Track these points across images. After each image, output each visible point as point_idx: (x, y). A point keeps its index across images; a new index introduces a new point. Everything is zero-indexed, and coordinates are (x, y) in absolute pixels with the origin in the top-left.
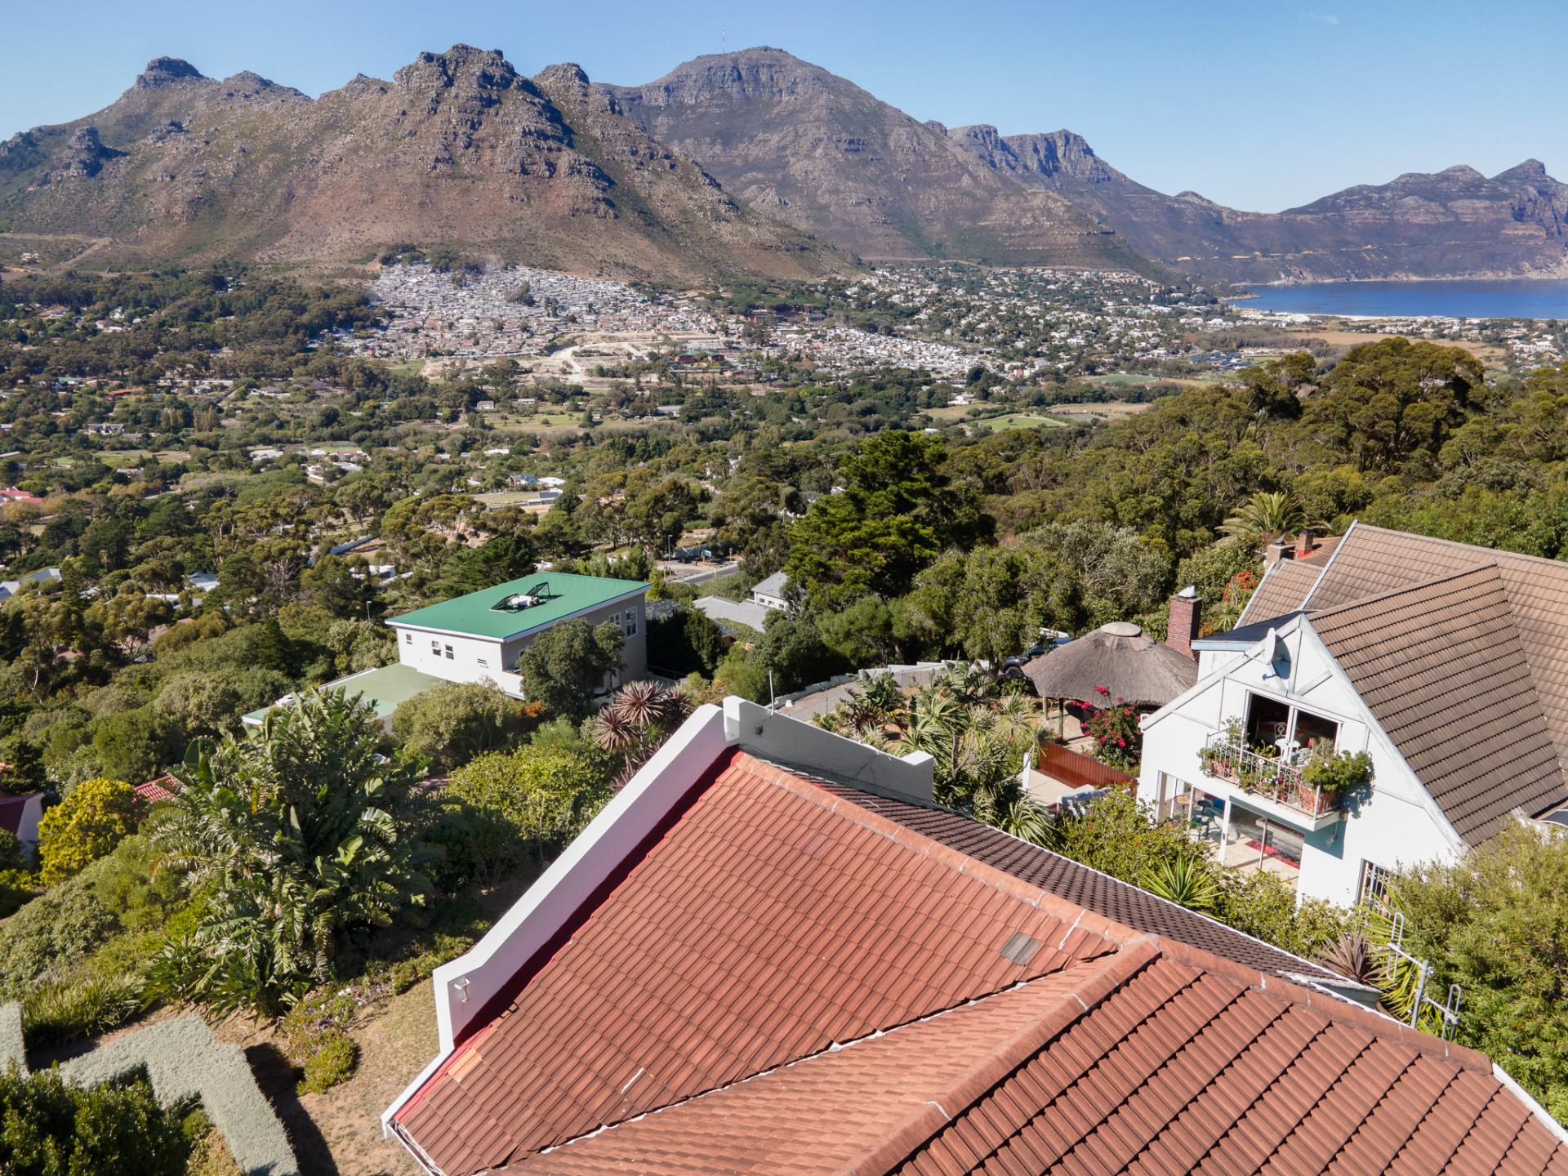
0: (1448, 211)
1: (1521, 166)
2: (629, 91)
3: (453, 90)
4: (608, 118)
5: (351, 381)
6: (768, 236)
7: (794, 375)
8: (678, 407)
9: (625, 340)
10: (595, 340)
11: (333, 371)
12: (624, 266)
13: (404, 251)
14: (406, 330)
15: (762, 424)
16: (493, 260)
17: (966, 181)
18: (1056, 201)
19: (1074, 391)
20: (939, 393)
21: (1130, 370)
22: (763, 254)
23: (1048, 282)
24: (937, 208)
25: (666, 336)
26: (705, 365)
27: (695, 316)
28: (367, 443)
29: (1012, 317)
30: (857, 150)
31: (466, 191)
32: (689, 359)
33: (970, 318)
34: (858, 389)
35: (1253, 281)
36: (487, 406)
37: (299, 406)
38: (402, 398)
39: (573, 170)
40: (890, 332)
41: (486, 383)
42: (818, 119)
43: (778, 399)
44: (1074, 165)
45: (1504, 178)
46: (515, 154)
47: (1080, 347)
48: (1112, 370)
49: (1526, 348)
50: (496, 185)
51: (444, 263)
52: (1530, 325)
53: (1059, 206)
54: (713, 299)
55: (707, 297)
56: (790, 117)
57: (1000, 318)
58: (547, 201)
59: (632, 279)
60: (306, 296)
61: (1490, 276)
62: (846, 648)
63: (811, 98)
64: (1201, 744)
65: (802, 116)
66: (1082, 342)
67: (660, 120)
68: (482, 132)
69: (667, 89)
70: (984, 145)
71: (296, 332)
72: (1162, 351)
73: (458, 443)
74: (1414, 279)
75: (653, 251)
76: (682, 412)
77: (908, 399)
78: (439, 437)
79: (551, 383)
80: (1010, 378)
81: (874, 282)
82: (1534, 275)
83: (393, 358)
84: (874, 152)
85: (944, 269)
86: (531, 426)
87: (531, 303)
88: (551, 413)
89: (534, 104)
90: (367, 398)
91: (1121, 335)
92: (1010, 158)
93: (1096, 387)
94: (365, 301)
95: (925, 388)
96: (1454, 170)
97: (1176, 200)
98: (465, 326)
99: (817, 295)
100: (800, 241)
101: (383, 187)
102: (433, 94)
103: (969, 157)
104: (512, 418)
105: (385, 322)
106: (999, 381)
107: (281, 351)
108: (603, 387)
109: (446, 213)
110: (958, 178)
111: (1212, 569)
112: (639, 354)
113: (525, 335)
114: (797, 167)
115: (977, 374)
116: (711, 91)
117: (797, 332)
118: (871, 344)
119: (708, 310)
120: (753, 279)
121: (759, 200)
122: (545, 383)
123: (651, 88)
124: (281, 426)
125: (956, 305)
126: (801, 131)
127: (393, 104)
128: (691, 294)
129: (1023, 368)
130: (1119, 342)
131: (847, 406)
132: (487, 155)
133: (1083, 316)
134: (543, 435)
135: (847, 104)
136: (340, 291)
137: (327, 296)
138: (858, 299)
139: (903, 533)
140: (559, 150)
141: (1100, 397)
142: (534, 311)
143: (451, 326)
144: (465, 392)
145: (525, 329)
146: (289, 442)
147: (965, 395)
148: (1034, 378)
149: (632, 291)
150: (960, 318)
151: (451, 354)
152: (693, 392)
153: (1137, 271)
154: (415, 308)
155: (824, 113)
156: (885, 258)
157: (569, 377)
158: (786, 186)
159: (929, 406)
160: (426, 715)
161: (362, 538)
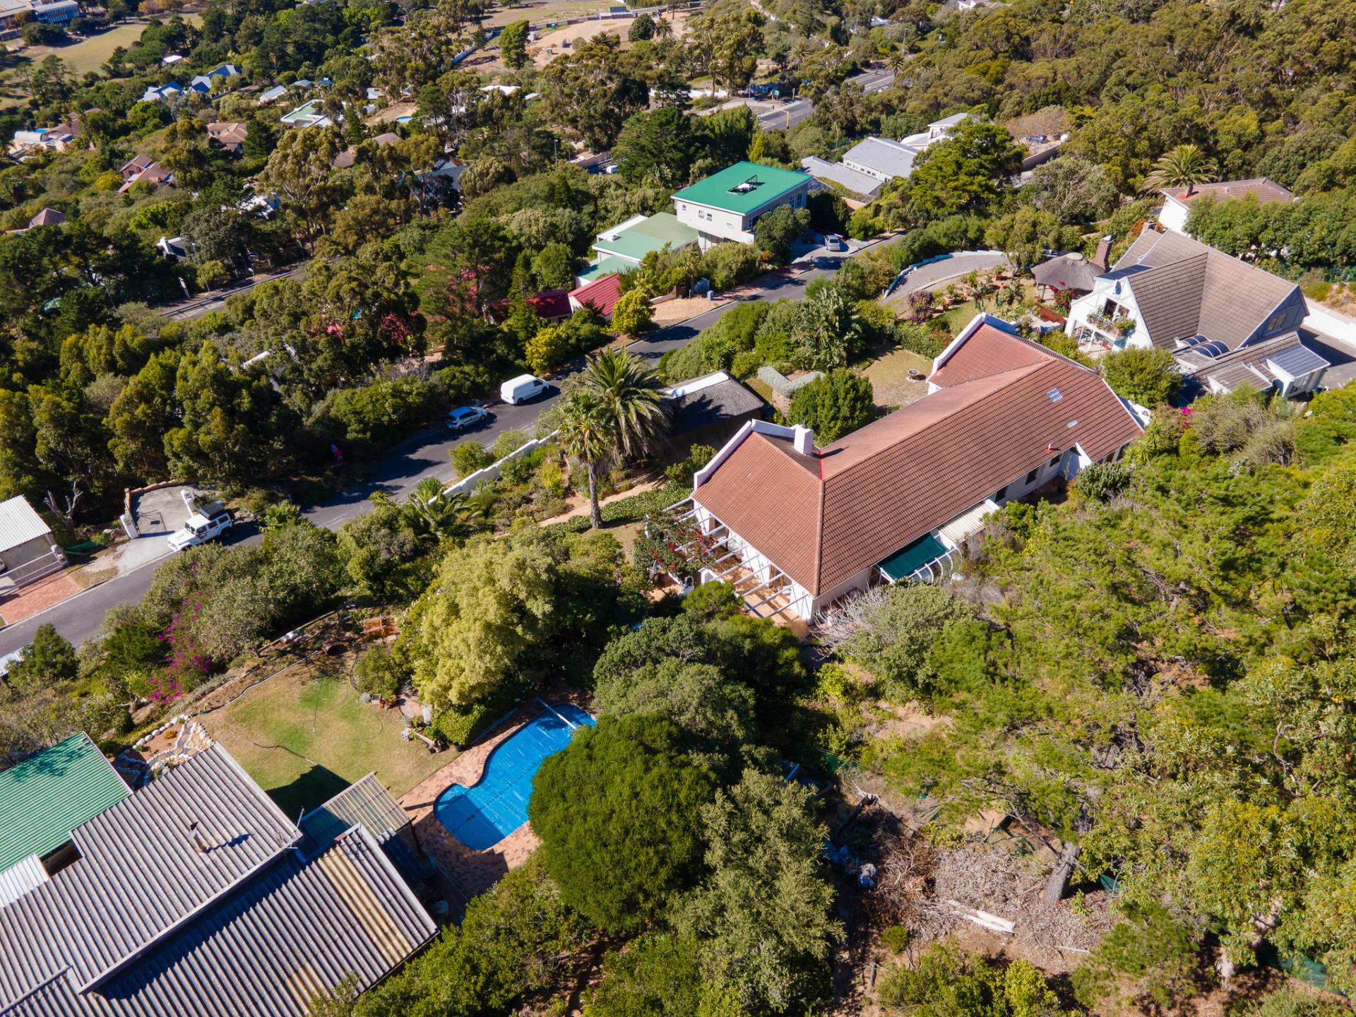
62: (943, 241)
64: (1088, 313)
111: (1127, 216)
139: (980, 186)
160: (723, 259)
161: (468, 48)
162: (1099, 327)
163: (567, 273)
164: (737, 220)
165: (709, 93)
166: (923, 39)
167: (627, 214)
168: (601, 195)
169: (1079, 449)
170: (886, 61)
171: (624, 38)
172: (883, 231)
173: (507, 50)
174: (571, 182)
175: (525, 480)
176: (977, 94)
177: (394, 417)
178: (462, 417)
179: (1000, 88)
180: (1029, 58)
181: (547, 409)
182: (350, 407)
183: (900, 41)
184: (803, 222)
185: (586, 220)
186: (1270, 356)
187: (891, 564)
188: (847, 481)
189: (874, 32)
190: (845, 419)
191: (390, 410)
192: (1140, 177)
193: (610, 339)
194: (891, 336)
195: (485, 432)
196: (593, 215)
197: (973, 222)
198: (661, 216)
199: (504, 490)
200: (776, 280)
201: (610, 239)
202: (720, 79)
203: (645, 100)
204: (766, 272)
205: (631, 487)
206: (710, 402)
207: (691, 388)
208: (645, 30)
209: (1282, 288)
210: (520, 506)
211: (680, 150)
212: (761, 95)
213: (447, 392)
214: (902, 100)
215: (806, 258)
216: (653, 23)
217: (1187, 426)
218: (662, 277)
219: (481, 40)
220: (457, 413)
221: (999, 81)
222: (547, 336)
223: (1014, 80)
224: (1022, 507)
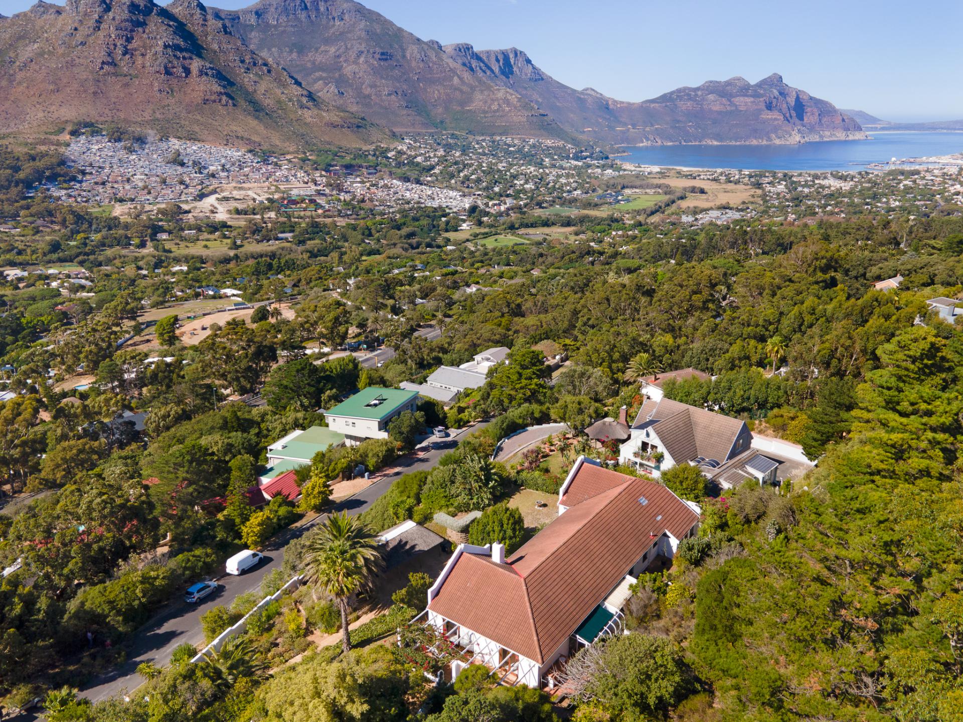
0: (732, 104)
1: (769, 77)
2: (230, 13)
3: (111, 14)
4: (222, 37)
5: (64, 220)
6: (336, 118)
7: (362, 212)
8: (291, 234)
9: (249, 189)
10: (229, 189)
11: (50, 214)
12: (242, 138)
13: (85, 126)
14: (96, 183)
15: (346, 244)
16: (152, 135)
17: (456, 80)
18: (512, 95)
19: (532, 220)
20: (452, 223)
21: (562, 205)
22: (333, 130)
23: (509, 146)
24: (439, 98)
25: (276, 187)
26: (304, 205)
27: (293, 172)
28: (87, 264)
29: (490, 171)
30: (386, 60)
31: (126, 85)
32: (295, 202)
33: (465, 172)
34: (403, 221)
35: (628, 143)
36: (164, 236)
37: (28, 238)
38: (104, 232)
39: (202, 73)
40: (418, 182)
41: (161, 220)
42: (359, 38)
43: (354, 228)
44: (521, 70)
45: (761, 84)
46: (160, 60)
47: (532, 190)
48: (551, 205)
49: (772, 189)
50: (148, 81)
51: (117, 136)
52: (774, 175)
53: (513, 98)
54: (304, 160)
55: (299, 159)
56: (341, 36)
57: (484, 172)
58: (185, 93)
59: (249, 147)
60: (18, 159)
61: (755, 142)
63: (354, 23)
64: (633, 451)
65: (349, 35)
66: (533, 187)
67: (253, 34)
68: (134, 44)
69: (257, 13)
70: (465, 56)
71: (17, 185)
72: (579, 192)
73: (152, 263)
74: (716, 143)
75: (261, 128)
76: (294, 237)
77: (434, 227)
78: (136, 259)
79: (205, 221)
80: (492, 211)
81: (405, 148)
82: (777, 142)
83: (91, 203)
84: (398, 61)
85: (445, 138)
86: (196, 250)
87: (182, 164)
88: (208, 240)
89: (170, 26)
90: (78, 232)
91: (555, 182)
92: (482, 65)
93: (544, 217)
94: (62, 163)
95: (444, 219)
96: (734, 79)
97: (582, 93)
98: (138, 179)
99: (370, 157)
100: (356, 121)
101: (65, 81)
102: (96, 16)
103: (457, 65)
104: (182, 244)
105: (80, 177)
106: (487, 214)
107: (8, 200)
108: (241, 222)
109: (113, 100)
110: (451, 79)
112: (260, 199)
113: (182, 187)
114: (348, 70)
115: (473, 209)
116: (288, 16)
117: (360, 182)
118: (407, 190)
119: (301, 168)
120: (328, 146)
121: (325, 90)
122: (201, 220)
123: (246, 12)
124: (20, 253)
125: (456, 163)
126: (349, 46)
127: (67, 22)
128: (288, 157)
129: (500, 205)
130: (554, 186)
131: (399, 232)
132: (139, 60)
133: (532, 169)
134: (208, 256)
135: (378, 29)
136: (43, 155)
137: (33, 159)
138: (395, 160)
140: (191, 58)
141: (546, 224)
142: (185, 170)
143: (128, 180)
144: (148, 227)
145: (182, 182)
146: (28, 264)
147: (468, 223)
148: (507, 212)
149: (250, 155)
150: (459, 172)
151: (132, 200)
152: (300, 224)
153: (562, 139)
154: (100, 168)
155: (363, 34)
156: (409, 130)
157: (216, 215)
158: (341, 82)
159: (447, 231)
160: (372, 450)
161: (127, 336)
162: (642, 459)
163: (252, 475)
164: (375, 425)
165: (317, 350)
166: (450, 309)
167: (284, 432)
168: (263, 421)
169: (669, 534)
170: (433, 322)
171: (248, 321)
172: (469, 422)
173: (161, 335)
174: (239, 414)
175: (269, 629)
176: (497, 337)
177: (143, 600)
178: (198, 592)
179: (510, 333)
180: (523, 315)
181: (269, 572)
182: (104, 598)
183: (438, 311)
184: (421, 420)
185: (254, 439)
186: (746, 463)
187: (582, 630)
188: (538, 576)
189: (418, 307)
190: (511, 538)
191: (140, 595)
192: (620, 374)
193: (301, 516)
194: (516, 481)
195: (218, 600)
196: (258, 435)
197: (536, 408)
198: (314, 430)
199: (251, 641)
200: (409, 459)
201: (280, 448)
202: (325, 341)
203: (275, 358)
204: (399, 456)
205: (358, 618)
206: (406, 543)
207: (391, 536)
208: (262, 315)
209: (735, 424)
210: (269, 651)
211: (313, 386)
212: (355, 348)
213: (183, 574)
214: (450, 344)
215: (424, 444)
216: (268, 311)
217: (727, 508)
218: (331, 468)
219: (138, 330)
220: (193, 589)
221: (509, 330)
222: (259, 519)
223: (518, 328)
224: (653, 575)
